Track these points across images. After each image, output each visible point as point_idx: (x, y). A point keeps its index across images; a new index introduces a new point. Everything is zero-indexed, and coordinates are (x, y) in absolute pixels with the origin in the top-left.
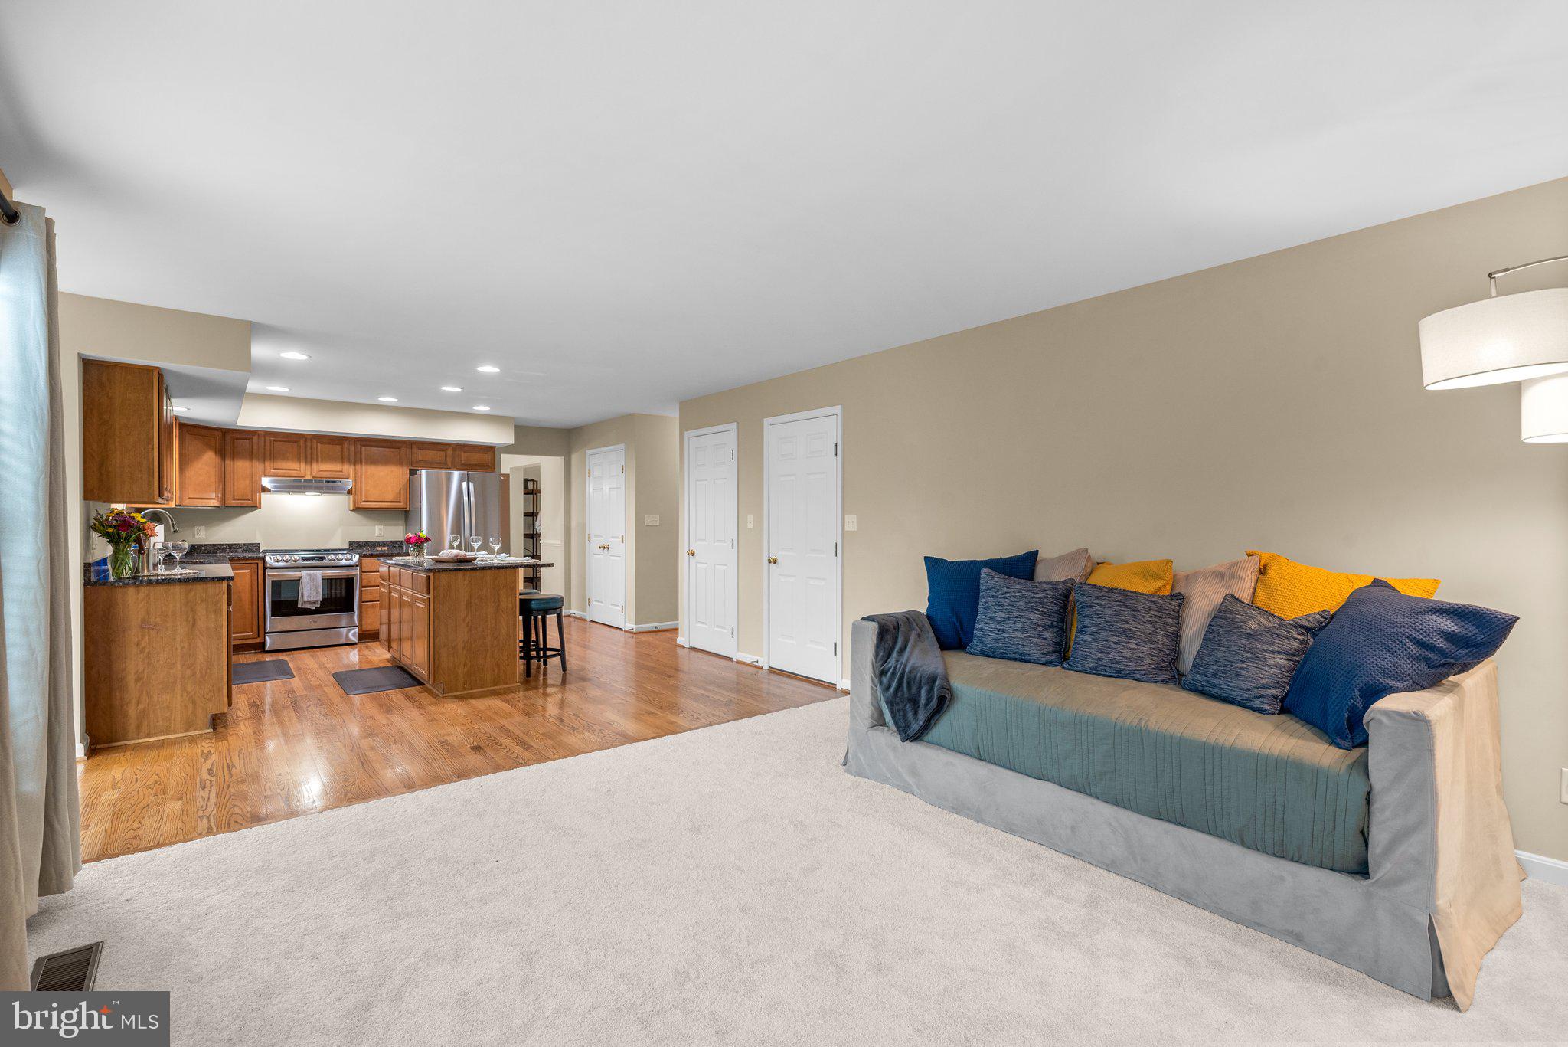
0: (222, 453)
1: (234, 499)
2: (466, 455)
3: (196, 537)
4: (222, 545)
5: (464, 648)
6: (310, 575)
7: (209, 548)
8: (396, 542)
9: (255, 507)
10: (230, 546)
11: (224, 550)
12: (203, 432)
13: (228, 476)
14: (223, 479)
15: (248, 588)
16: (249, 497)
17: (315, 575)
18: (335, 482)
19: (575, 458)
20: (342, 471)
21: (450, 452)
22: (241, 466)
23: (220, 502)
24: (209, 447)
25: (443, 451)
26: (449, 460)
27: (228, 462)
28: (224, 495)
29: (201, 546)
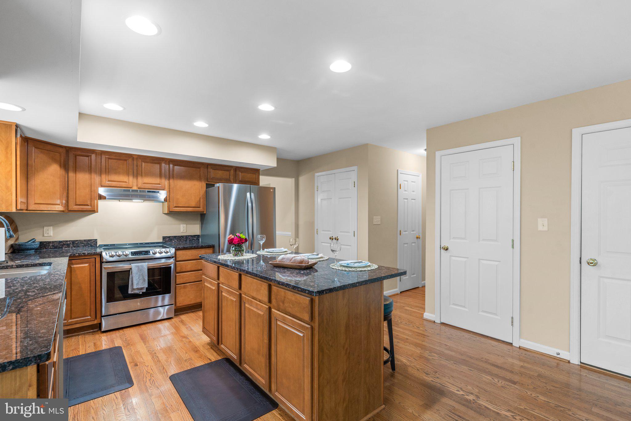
0: (65, 167)
1: (76, 205)
2: (242, 174)
3: (45, 235)
4: (67, 241)
5: (343, 381)
6: (138, 266)
7: (56, 244)
8: (195, 236)
9: (93, 211)
10: (73, 242)
11: (68, 246)
12: (49, 147)
13: (71, 186)
14: (66, 189)
15: (87, 279)
16: (89, 203)
17: (142, 266)
18: (154, 192)
19: (302, 179)
20: (159, 184)
21: (232, 172)
22: (82, 178)
23: (64, 207)
24: (55, 160)
25: (228, 171)
26: (232, 178)
27: (71, 174)
28: (67, 201)
29: (49, 242)
